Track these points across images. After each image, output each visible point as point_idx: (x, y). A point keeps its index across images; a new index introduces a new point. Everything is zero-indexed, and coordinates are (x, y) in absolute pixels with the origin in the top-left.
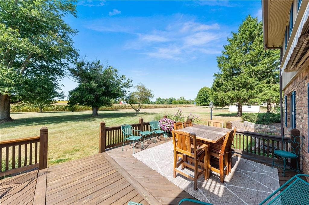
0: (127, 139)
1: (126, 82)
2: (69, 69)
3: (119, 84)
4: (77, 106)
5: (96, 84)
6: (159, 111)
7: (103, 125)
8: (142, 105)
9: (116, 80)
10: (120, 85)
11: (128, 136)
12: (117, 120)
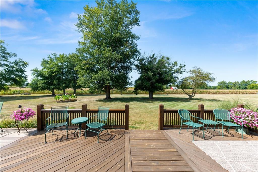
0: (184, 123)
1: (178, 68)
2: (135, 66)
3: (170, 71)
4: (140, 91)
5: (152, 73)
6: (223, 98)
7: (162, 107)
8: (197, 90)
9: (169, 67)
10: (172, 72)
11: (185, 121)
12: (169, 103)
